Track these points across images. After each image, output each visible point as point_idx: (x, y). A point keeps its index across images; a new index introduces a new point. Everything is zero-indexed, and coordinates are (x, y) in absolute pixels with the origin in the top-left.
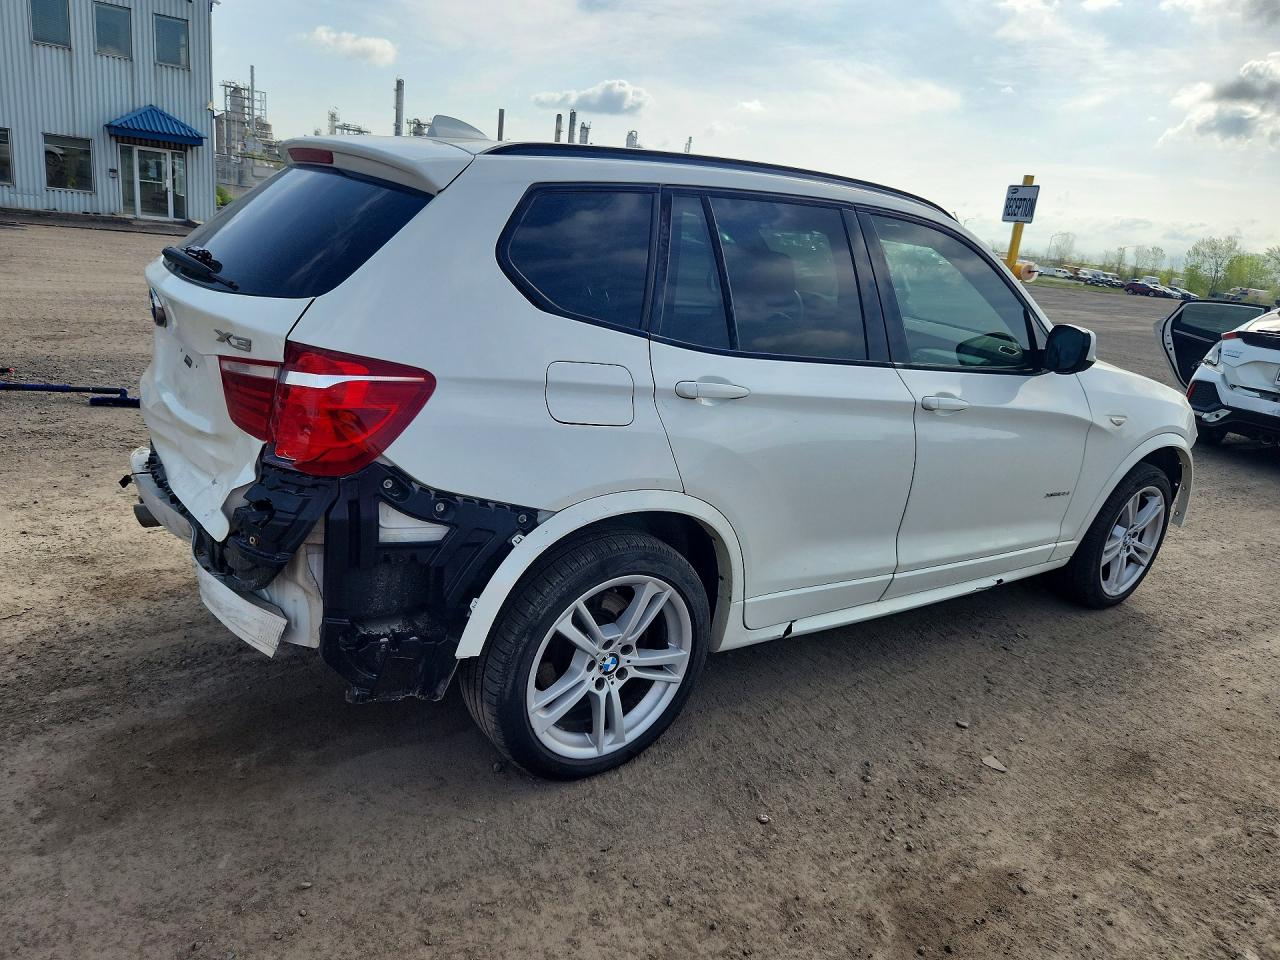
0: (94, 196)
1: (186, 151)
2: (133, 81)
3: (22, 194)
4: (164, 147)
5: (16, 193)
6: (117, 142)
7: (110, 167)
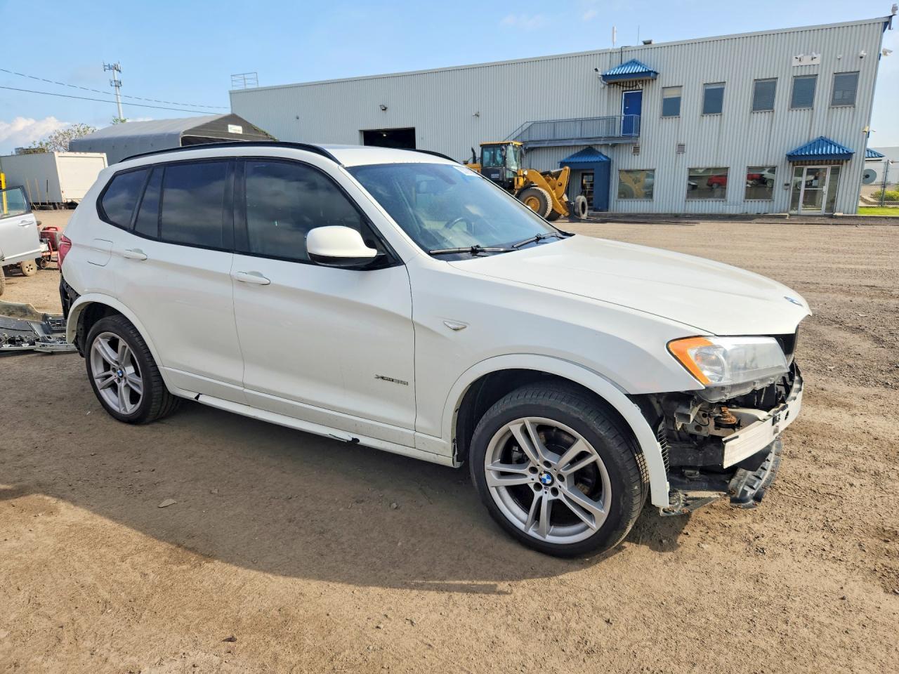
0: (772, 203)
1: (842, 164)
2: (811, 124)
3: (730, 205)
4: (826, 164)
5: (726, 205)
6: (793, 165)
7: (785, 182)
